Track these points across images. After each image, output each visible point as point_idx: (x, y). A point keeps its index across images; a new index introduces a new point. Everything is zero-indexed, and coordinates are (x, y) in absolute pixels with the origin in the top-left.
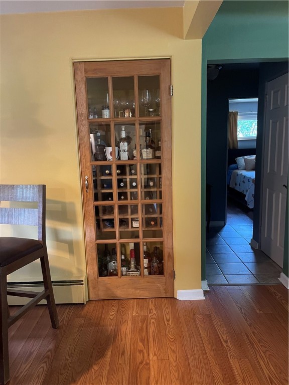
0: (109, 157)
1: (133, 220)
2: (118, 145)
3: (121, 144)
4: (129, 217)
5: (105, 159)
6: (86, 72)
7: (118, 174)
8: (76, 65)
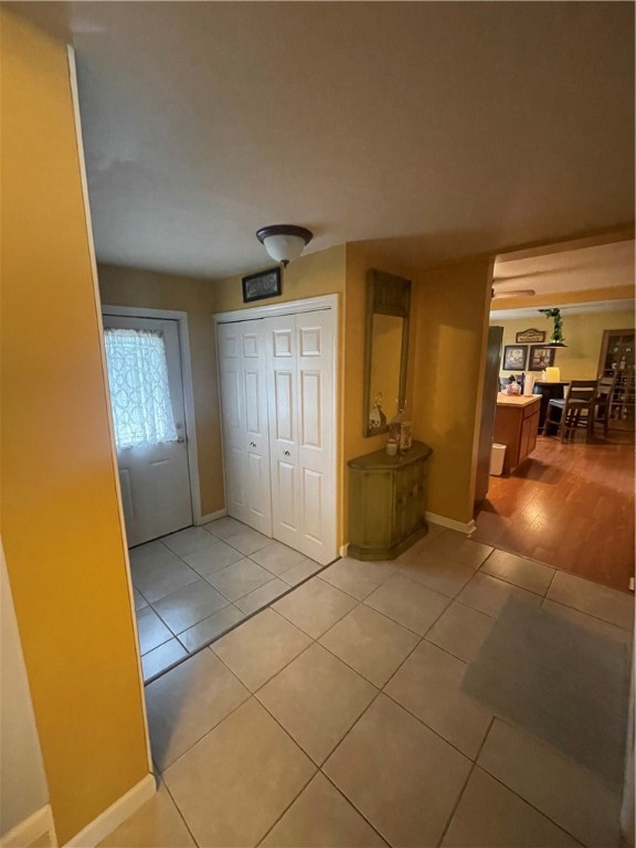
5: (611, 368)
6: (610, 334)
8: (605, 331)
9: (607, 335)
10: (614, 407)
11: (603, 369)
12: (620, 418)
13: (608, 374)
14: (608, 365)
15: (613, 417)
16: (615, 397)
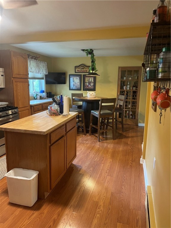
0: (124, 89)
1: (129, 105)
2: (127, 86)
3: (128, 86)
4: (128, 104)
5: (123, 89)
6: (121, 69)
7: (126, 93)
8: (119, 67)
9: (120, 70)
10: (126, 111)
11: (119, 90)
12: (129, 117)
13: (122, 93)
14: (122, 87)
15: (126, 117)
16: (126, 105)
